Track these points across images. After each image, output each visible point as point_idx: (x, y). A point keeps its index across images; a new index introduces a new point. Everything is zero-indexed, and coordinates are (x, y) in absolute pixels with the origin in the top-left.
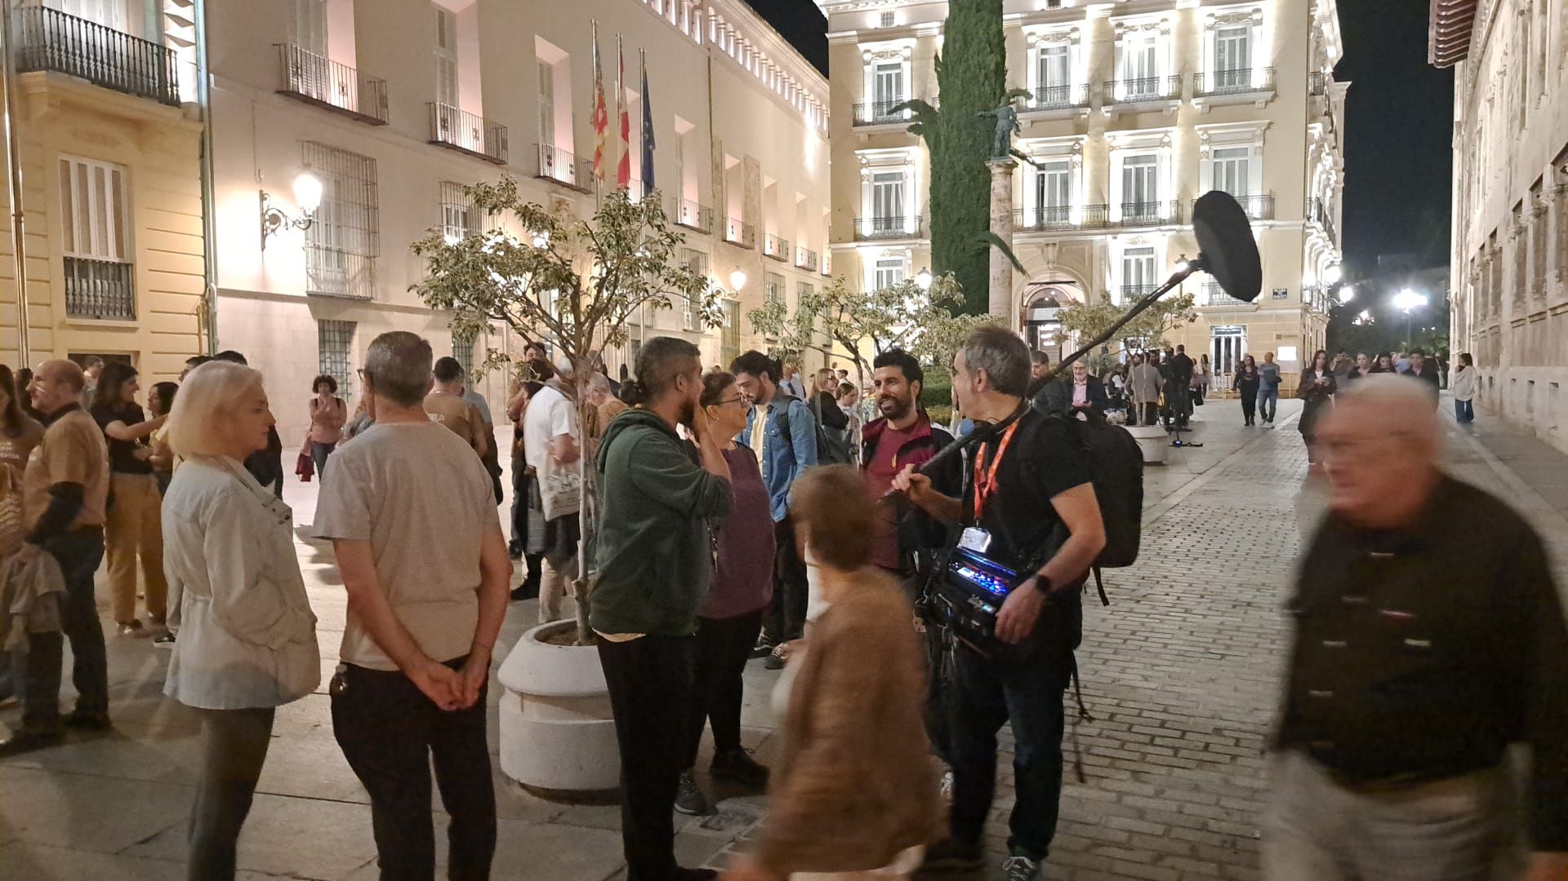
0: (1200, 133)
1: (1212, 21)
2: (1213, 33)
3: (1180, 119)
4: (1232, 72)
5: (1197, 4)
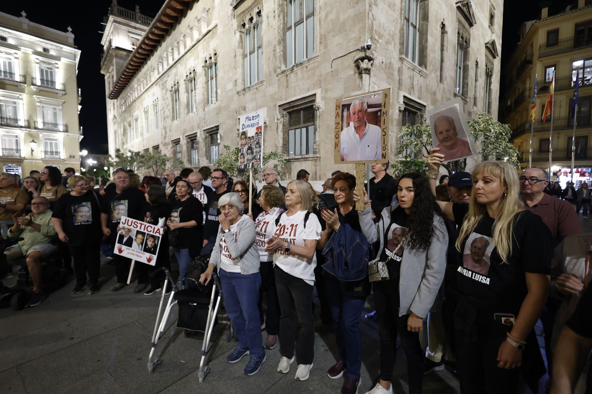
0: (36, 98)
1: (38, 61)
2: (38, 65)
3: (26, 91)
4: (47, 81)
5: (31, 53)
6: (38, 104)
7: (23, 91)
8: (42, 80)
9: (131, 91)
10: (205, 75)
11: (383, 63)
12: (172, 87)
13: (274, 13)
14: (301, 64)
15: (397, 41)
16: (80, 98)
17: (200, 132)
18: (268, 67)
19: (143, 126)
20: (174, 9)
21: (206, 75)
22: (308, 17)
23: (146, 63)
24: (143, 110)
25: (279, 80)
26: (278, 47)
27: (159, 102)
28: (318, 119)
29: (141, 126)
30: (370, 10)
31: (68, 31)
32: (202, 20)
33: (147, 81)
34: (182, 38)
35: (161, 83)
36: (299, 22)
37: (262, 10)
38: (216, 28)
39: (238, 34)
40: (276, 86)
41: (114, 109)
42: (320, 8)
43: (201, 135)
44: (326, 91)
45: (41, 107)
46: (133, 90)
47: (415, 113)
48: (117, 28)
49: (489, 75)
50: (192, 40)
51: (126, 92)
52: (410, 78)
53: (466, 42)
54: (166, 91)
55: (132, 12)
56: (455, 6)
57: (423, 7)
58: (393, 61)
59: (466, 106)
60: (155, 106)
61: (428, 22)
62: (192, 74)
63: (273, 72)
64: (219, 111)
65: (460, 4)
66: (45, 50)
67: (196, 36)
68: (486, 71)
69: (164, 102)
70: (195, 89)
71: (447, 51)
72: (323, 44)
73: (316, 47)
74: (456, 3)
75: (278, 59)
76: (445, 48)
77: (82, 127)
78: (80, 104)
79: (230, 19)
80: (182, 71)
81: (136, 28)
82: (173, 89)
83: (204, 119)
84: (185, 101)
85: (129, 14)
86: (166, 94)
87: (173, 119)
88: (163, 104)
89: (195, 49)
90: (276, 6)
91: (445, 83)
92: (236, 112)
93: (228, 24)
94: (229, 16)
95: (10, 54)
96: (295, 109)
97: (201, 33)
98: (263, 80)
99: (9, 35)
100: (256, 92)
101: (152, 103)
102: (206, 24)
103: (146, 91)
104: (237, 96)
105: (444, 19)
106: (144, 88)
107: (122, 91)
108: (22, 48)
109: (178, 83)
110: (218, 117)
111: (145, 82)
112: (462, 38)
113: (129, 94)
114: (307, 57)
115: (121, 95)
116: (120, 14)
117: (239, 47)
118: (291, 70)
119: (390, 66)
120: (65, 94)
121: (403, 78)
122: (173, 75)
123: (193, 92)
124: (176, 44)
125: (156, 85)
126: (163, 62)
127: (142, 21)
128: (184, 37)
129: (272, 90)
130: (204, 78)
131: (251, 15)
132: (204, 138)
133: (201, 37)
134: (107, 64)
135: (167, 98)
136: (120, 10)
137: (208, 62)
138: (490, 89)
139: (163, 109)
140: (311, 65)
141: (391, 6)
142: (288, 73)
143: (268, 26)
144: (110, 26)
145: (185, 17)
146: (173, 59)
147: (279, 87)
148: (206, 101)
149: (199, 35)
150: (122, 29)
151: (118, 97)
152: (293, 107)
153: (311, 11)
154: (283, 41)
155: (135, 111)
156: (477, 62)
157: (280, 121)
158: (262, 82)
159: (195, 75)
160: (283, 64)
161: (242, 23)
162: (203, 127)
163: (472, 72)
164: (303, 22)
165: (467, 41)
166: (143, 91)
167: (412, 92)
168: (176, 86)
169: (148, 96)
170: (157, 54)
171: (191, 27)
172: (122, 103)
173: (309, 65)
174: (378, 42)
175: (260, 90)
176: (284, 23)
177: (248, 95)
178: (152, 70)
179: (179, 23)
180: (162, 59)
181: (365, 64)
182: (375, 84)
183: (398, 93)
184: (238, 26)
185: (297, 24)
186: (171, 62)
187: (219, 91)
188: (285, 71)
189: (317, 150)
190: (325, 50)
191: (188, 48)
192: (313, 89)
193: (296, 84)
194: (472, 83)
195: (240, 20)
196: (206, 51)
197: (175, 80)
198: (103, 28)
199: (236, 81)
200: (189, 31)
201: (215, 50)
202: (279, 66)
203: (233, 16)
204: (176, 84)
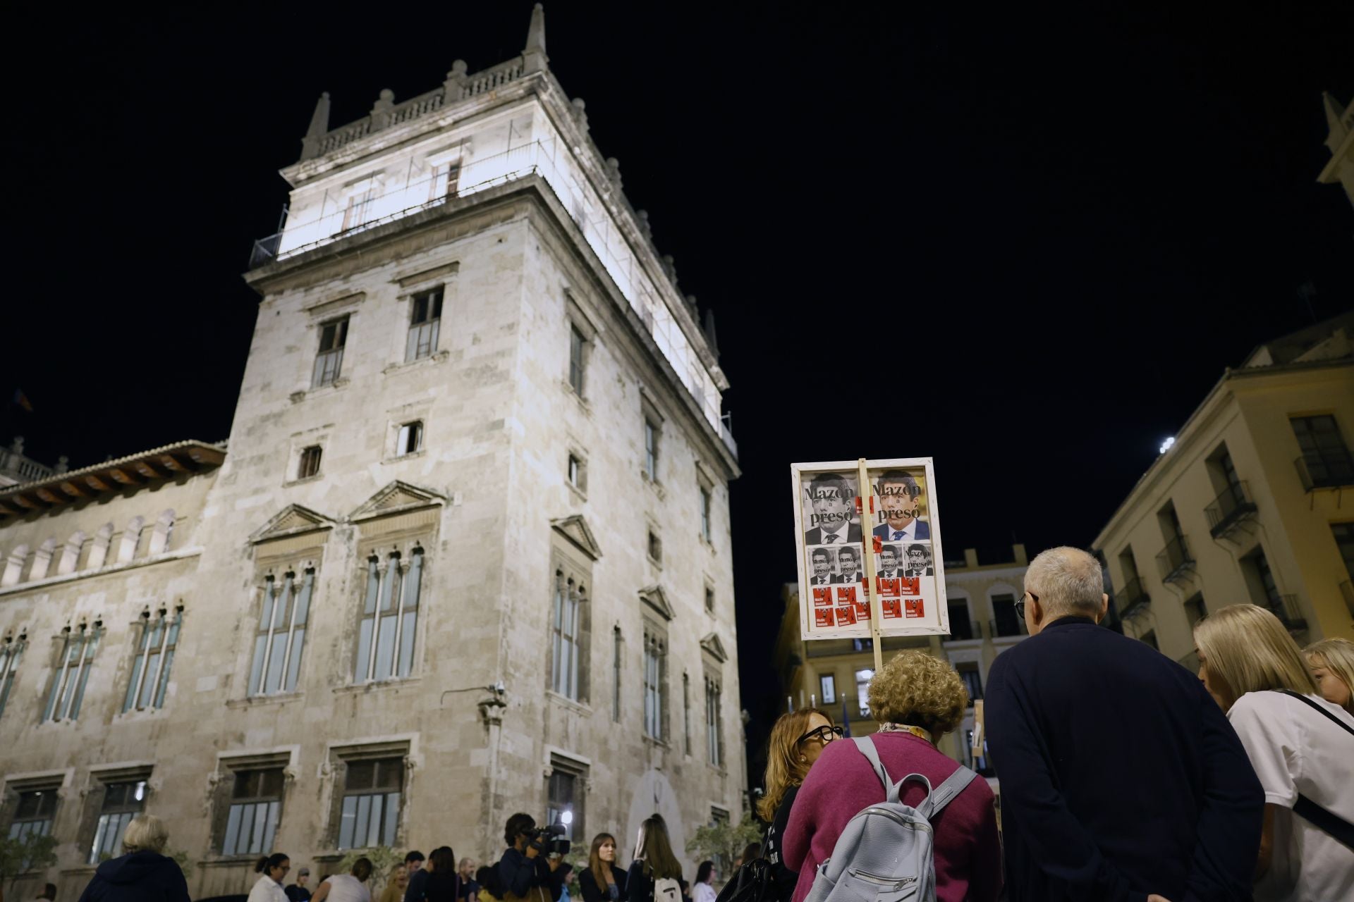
10: (134, 642)
11: (519, 705)
13: (342, 584)
14: (387, 684)
15: (542, 670)
17: (76, 773)
18: (318, 671)
21: (138, 641)
22: (406, 610)
25: (336, 700)
26: (342, 642)
28: (410, 783)
30: (504, 637)
32: (154, 527)
34: (76, 542)
36: (389, 612)
37: (317, 569)
38: (197, 558)
39: (253, 591)
40: (329, 709)
42: (430, 609)
43: (74, 783)
44: (430, 738)
47: (572, 777)
49: (713, 692)
50: (110, 558)
52: (562, 721)
53: (661, 646)
56: (637, 596)
57: (583, 610)
58: (535, 700)
59: (669, 757)
61: (591, 631)
62: (89, 629)
63: (325, 682)
64: (159, 732)
65: (644, 595)
67: (127, 554)
68: (707, 686)
70: (87, 666)
71: (626, 668)
72: (430, 663)
73: (418, 663)
74: (640, 592)
75: (340, 663)
76: (622, 663)
79: (237, 556)
80: (51, 614)
83: (103, 742)
84: (40, 686)
89: (116, 578)
90: (349, 576)
91: (624, 720)
92: (216, 743)
93: (231, 563)
96: (364, 758)
97: (144, 553)
98: (300, 691)
100: (278, 711)
102: (163, 542)
104: (225, 708)
105: (618, 621)
109: (24, 637)
110: (155, 745)
112: (653, 641)
114: (397, 676)
117: (250, 614)
118: (365, 690)
119: (529, 709)
121: (550, 723)
122: (9, 614)
123: (78, 671)
124: (47, 547)
128: (82, 540)
129: (319, 714)
130: (130, 647)
131: (290, 567)
132: (86, 793)
133: (142, 561)
137: (152, 618)
138: (719, 719)
140: (405, 690)
141: (534, 623)
142: (358, 692)
143: (327, 600)
145: (101, 504)
146: (24, 579)
147: (335, 712)
148: (120, 701)
149: (138, 555)
152: (361, 754)
153: (413, 603)
154: (353, 634)
156: (686, 676)
157: (329, 776)
158: (297, 695)
159: (97, 634)
160: (349, 674)
161: (268, 574)
162: (89, 763)
163: (676, 695)
164: (397, 615)
165: (664, 644)
167: (565, 743)
168: (15, 643)
171: (115, 529)
173: (400, 689)
174: (513, 676)
175: (288, 709)
176: (360, 605)
177: (255, 712)
179: (77, 510)
181: (493, 712)
182: (507, 738)
183: (542, 749)
184: (256, 577)
185: (385, 614)
186: (12, 582)
187: (172, 687)
188: (352, 688)
189: (404, 841)
190: (433, 674)
192: (406, 732)
193: (372, 714)
194: (678, 714)
195: (263, 567)
196: (154, 594)
197: (14, 628)
199: (228, 677)
200: (103, 534)
201: (181, 600)
202: (341, 674)
203: (246, 555)
204: (15, 638)
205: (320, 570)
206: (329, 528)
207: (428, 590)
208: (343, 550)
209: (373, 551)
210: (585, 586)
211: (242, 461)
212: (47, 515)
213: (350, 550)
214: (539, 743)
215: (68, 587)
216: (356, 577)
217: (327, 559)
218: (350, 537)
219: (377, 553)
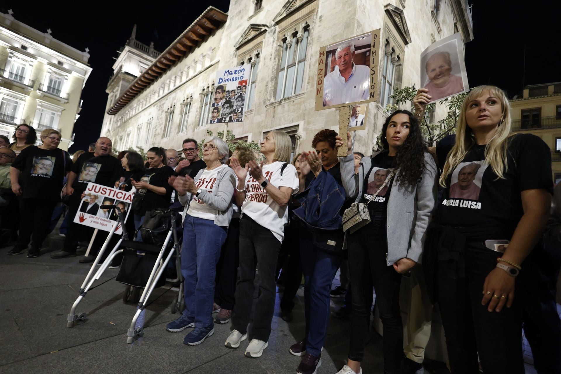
0: (38, 102)
1: (50, 71)
2: (50, 74)
3: (31, 94)
4: (54, 89)
5: (46, 63)
6: (39, 107)
7: (28, 93)
8: (49, 87)
9: (130, 110)
12: (168, 109)
13: (270, 56)
14: (289, 98)
16: (80, 109)
18: (259, 98)
19: (133, 141)
20: (184, 45)
21: (202, 101)
22: (299, 62)
23: (149, 87)
24: (137, 127)
25: (267, 110)
26: (270, 83)
27: (153, 120)
28: (298, 147)
29: (132, 140)
31: (85, 51)
32: (207, 56)
33: (146, 102)
34: (186, 69)
35: (159, 104)
36: (291, 65)
37: (260, 53)
38: (218, 63)
40: (263, 115)
41: (110, 123)
42: (312, 55)
44: (309, 123)
45: (41, 110)
46: (132, 109)
48: (131, 57)
50: (195, 71)
51: (124, 110)
54: (162, 112)
55: (146, 47)
57: (398, 70)
60: (149, 124)
61: (401, 83)
62: (189, 99)
63: (262, 103)
66: (60, 63)
67: (199, 68)
69: (158, 121)
70: (189, 113)
72: (310, 84)
73: (304, 85)
75: (269, 93)
77: (74, 134)
78: (78, 114)
79: (231, 58)
80: (180, 96)
81: (147, 60)
82: (169, 111)
84: (178, 122)
85: (144, 48)
86: (161, 115)
87: (163, 136)
88: (156, 123)
89: (196, 79)
90: (274, 51)
93: (229, 61)
94: (231, 55)
95: (26, 61)
97: (204, 66)
98: (252, 109)
99: (30, 46)
101: (147, 121)
102: (209, 60)
103: (143, 110)
105: (415, 84)
106: (142, 108)
107: (122, 109)
108: (39, 58)
109: (174, 106)
111: (144, 103)
113: (127, 112)
114: (295, 93)
115: (120, 112)
116: (136, 46)
118: (279, 103)
120: (68, 102)
121: (378, 123)
122: (171, 99)
123: (187, 115)
124: (179, 74)
125: (154, 106)
126: (165, 87)
127: (154, 55)
128: (188, 68)
129: (259, 118)
130: (199, 103)
131: (250, 56)
133: (203, 69)
134: (113, 85)
135: (161, 118)
136: (137, 43)
137: (205, 91)
139: (156, 127)
140: (298, 100)
142: (276, 105)
143: (264, 66)
144: (124, 55)
145: (192, 53)
146: (174, 86)
147: (266, 116)
148: (197, 123)
149: (202, 68)
150: (134, 58)
151: (116, 113)
153: (303, 57)
154: (276, 78)
155: (129, 127)
158: (251, 111)
159: (191, 101)
160: (273, 97)
161: (242, 62)
164: (295, 65)
166: (141, 109)
168: (172, 109)
169: (145, 115)
170: (160, 81)
171: (196, 61)
172: (118, 119)
173: (296, 100)
175: (248, 118)
176: (278, 65)
178: (153, 93)
179: (186, 57)
180: (165, 85)
183: (373, 135)
184: (237, 63)
185: (289, 67)
186: (172, 88)
188: (273, 103)
190: (312, 89)
191: (190, 77)
192: (297, 121)
193: (282, 115)
195: (240, 59)
196: (206, 82)
197: (172, 103)
198: (117, 56)
200: (193, 64)
201: (214, 82)
202: (269, 98)
203: (234, 56)
204: (173, 106)
205: (261, 53)
206: (266, 31)
207: (311, 45)
208: (271, 39)
209: (285, 35)
210: (400, 56)
211: (233, 17)
212: (179, 63)
213: (274, 39)
214: (371, 131)
215: (184, 86)
216: (276, 51)
217: (264, 46)
218: (275, 32)
219: (286, 36)
